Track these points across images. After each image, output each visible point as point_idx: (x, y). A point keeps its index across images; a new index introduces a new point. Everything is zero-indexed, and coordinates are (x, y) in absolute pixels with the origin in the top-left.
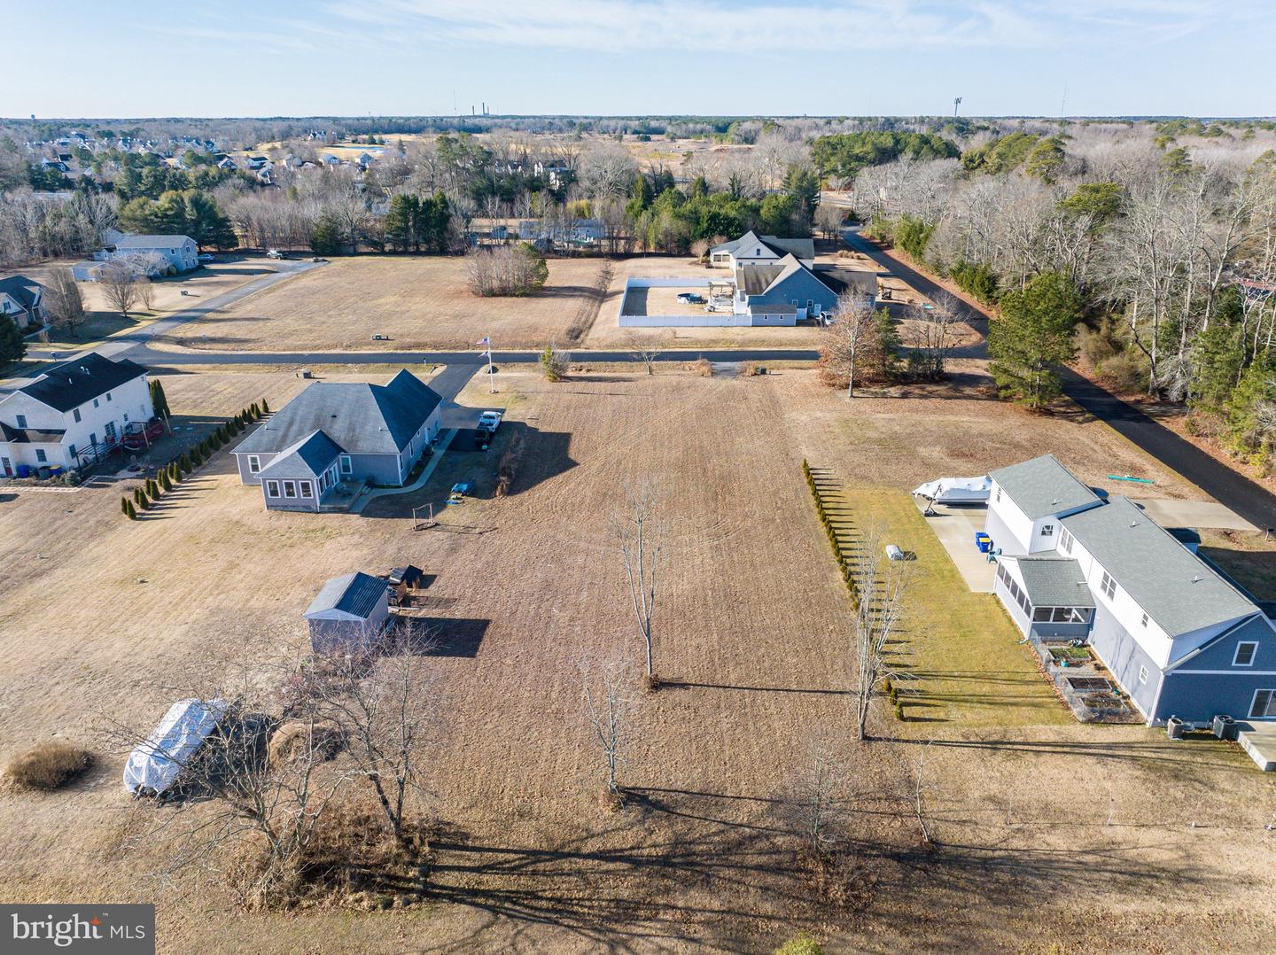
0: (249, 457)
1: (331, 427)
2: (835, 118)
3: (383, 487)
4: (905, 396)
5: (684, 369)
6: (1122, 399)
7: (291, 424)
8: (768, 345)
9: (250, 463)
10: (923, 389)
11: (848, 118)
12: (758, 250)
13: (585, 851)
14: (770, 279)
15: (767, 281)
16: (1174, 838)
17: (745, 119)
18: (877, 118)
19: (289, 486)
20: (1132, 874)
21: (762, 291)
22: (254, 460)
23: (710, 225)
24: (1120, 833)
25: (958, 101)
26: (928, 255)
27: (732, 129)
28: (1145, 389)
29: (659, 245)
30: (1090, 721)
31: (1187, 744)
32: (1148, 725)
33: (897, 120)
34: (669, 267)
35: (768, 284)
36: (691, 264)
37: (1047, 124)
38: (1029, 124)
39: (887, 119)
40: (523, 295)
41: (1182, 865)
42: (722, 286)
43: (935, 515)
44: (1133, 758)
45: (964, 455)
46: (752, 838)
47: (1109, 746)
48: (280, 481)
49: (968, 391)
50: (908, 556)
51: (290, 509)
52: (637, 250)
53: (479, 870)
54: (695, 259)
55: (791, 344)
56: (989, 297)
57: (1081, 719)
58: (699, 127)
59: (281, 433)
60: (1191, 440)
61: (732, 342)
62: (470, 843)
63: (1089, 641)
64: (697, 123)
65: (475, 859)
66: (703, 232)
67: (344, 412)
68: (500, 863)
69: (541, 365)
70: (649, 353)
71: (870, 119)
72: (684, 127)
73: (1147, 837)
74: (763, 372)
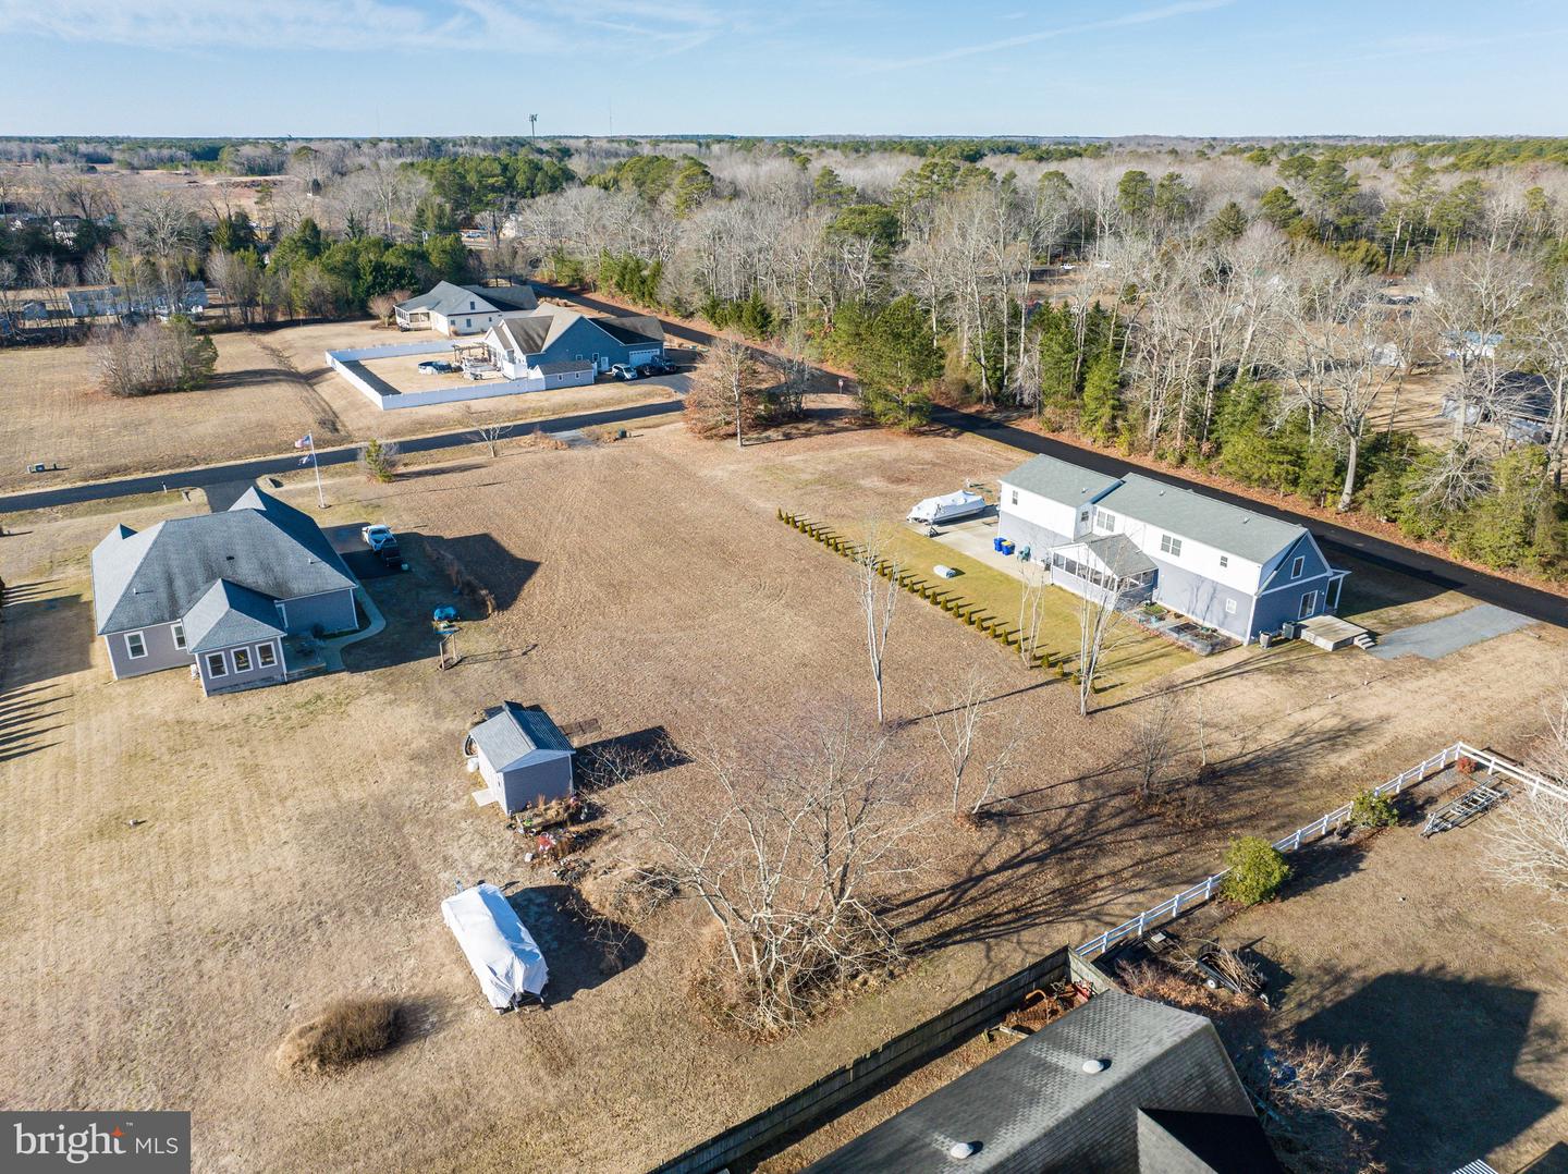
0: (126, 636)
1: (235, 572)
2: (364, 140)
3: (341, 634)
4: (788, 437)
5: (520, 446)
6: (965, 411)
7: (170, 582)
8: (586, 409)
9: (128, 646)
10: (797, 428)
11: (381, 140)
12: (472, 304)
13: (992, 866)
14: (542, 334)
15: (539, 336)
16: (1327, 710)
17: (244, 141)
18: (419, 139)
19: (241, 655)
20: (1329, 739)
21: (540, 348)
22: (135, 639)
23: (375, 278)
24: (1299, 717)
25: (533, 119)
26: (666, 293)
27: (224, 155)
28: (980, 399)
29: (313, 309)
30: (1211, 654)
31: (1277, 650)
32: (1245, 644)
33: (444, 141)
34: (349, 335)
35: (543, 340)
36: (374, 327)
37: (616, 145)
38: (596, 144)
39: (433, 141)
40: (194, 388)
41: (1345, 724)
42: (469, 348)
43: (938, 534)
44: (1258, 669)
45: (903, 480)
46: (1095, 809)
47: (1237, 666)
48: (227, 651)
49: (838, 424)
50: (958, 573)
51: (243, 687)
52: (280, 318)
53: (926, 918)
54: (378, 322)
55: (608, 404)
56: (762, 332)
57: (1204, 654)
58: (166, 152)
59: (162, 594)
60: (1051, 436)
61: (542, 410)
62: (895, 902)
63: (1154, 600)
64: (161, 147)
65: (914, 913)
66: (369, 288)
67: (240, 550)
68: (938, 905)
69: (362, 462)
70: (487, 431)
71: (411, 140)
72: (142, 152)
73: (1314, 714)
74: (624, 435)
